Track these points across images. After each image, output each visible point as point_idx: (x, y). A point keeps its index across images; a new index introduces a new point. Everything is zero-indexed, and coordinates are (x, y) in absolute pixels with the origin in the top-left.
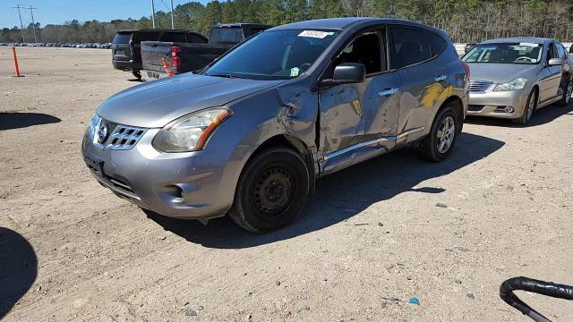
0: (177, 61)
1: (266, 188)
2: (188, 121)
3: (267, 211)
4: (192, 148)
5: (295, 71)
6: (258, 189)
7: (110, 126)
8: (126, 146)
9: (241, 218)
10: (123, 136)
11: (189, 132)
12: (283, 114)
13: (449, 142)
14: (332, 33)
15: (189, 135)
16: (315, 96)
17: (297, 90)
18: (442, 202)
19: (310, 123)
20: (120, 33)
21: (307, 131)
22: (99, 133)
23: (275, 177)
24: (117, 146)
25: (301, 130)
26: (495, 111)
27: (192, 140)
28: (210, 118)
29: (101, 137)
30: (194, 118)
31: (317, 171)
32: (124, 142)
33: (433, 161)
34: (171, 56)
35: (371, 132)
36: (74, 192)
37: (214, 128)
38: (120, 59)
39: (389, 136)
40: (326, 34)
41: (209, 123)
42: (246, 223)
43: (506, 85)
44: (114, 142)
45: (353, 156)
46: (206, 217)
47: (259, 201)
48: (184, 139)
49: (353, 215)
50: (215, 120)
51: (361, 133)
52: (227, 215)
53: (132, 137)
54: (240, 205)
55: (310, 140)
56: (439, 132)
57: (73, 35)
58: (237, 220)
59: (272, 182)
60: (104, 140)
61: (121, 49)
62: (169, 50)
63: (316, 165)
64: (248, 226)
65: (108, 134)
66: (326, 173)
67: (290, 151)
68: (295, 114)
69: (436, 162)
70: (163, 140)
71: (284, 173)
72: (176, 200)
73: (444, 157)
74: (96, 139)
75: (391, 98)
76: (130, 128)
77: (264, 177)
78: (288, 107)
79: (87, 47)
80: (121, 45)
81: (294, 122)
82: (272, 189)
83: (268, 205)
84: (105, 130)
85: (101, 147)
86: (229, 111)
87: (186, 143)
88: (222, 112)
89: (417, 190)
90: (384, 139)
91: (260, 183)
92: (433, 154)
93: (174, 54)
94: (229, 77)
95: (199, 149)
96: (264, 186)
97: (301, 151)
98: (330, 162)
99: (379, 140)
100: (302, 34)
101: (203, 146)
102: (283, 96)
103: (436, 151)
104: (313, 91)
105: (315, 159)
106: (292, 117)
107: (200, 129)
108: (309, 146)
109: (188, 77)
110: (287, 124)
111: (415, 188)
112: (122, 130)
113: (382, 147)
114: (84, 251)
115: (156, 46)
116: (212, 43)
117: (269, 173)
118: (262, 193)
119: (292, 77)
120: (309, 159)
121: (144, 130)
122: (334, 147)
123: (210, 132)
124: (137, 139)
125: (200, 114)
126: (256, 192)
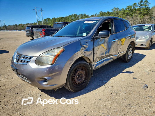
0: (44, 33)
1: (77, 76)
2: (48, 53)
3: (77, 84)
4: (50, 63)
5: (85, 34)
6: (74, 76)
7: (20, 55)
8: (25, 63)
9: (68, 88)
10: (24, 60)
11: (49, 57)
12: (82, 49)
13: (131, 56)
14: (96, 21)
15: (49, 58)
16: (92, 43)
17: (86, 40)
18: (135, 77)
19: (91, 52)
20: (28, 26)
21: (90, 55)
22: (16, 58)
23: (80, 72)
24: (22, 63)
25: (88, 55)
26: (140, 45)
27: (50, 60)
28: (57, 52)
29: (16, 60)
30: (50, 52)
31: (93, 68)
32: (24, 61)
33: (127, 62)
34: (42, 32)
35: (110, 54)
36: (10, 77)
37: (58, 55)
38: (28, 33)
39: (115, 55)
40: (94, 22)
41: (56, 54)
42: (71, 89)
43: (144, 37)
44: (21, 61)
45: (104, 62)
46: (56, 88)
47: (74, 81)
48: (47, 60)
49: (106, 83)
50: (58, 52)
51: (107, 54)
52: (64, 87)
53: (27, 60)
54: (68, 83)
55: (91, 58)
56: (128, 53)
57: (16, 28)
58: (67, 88)
59: (79, 73)
60: (18, 61)
61: (28, 31)
62: (42, 30)
63: (93, 66)
64: (71, 90)
65: (19, 59)
66: (96, 69)
67: (85, 62)
68: (86, 49)
69: (128, 62)
70: (39, 61)
71: (83, 70)
72: (45, 83)
73: (129, 61)
74: (15, 61)
75: (115, 43)
76: (27, 57)
77: (76, 72)
78: (84, 46)
79: (19, 31)
80: (28, 30)
81: (86, 52)
82: (79, 76)
83: (78, 82)
84: (18, 57)
85: (17, 63)
86: (63, 49)
87: (48, 61)
88: (61, 49)
89: (125, 72)
90: (113, 56)
91: (75, 74)
92: (127, 60)
93: (43, 31)
94: (61, 37)
95: (53, 64)
96: (76, 75)
97: (88, 62)
98: (97, 65)
99: (111, 56)
100: (85, 22)
101: (54, 62)
102: (82, 43)
103: (128, 59)
104: (92, 41)
105: (93, 64)
106: (85, 50)
107: (53, 56)
108: (91, 60)
109: (48, 37)
110: (83, 53)
111: (123, 71)
112: (24, 57)
113: (112, 58)
114: (11, 102)
115: (38, 29)
116: (54, 28)
117: (78, 71)
118: (76, 78)
119: (84, 36)
120: (90, 64)
121: (32, 57)
122: (98, 59)
123: (57, 57)
124: (29, 61)
125: (53, 51)
126: (73, 78)
